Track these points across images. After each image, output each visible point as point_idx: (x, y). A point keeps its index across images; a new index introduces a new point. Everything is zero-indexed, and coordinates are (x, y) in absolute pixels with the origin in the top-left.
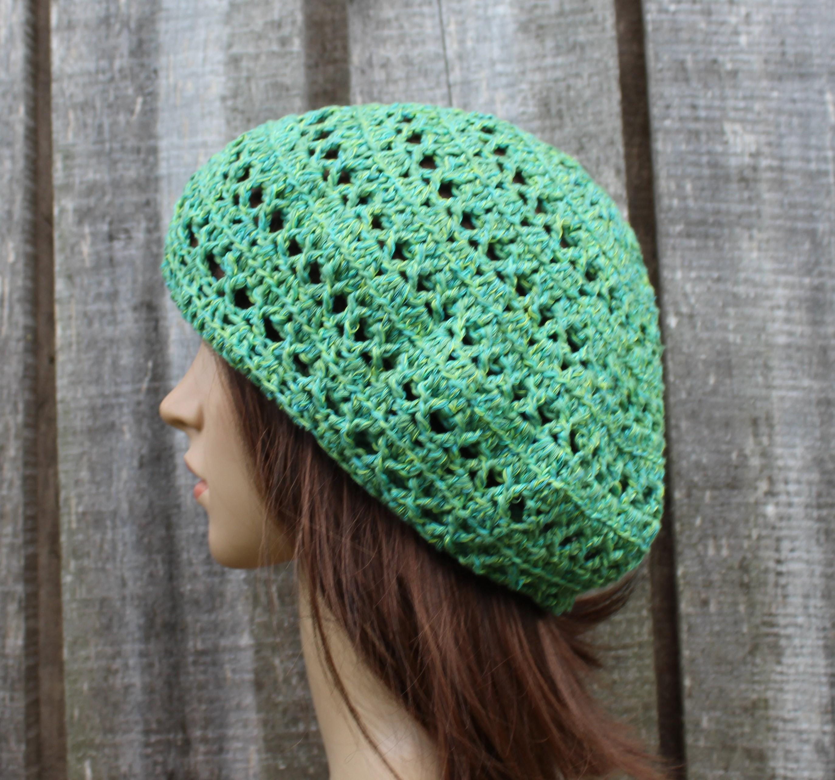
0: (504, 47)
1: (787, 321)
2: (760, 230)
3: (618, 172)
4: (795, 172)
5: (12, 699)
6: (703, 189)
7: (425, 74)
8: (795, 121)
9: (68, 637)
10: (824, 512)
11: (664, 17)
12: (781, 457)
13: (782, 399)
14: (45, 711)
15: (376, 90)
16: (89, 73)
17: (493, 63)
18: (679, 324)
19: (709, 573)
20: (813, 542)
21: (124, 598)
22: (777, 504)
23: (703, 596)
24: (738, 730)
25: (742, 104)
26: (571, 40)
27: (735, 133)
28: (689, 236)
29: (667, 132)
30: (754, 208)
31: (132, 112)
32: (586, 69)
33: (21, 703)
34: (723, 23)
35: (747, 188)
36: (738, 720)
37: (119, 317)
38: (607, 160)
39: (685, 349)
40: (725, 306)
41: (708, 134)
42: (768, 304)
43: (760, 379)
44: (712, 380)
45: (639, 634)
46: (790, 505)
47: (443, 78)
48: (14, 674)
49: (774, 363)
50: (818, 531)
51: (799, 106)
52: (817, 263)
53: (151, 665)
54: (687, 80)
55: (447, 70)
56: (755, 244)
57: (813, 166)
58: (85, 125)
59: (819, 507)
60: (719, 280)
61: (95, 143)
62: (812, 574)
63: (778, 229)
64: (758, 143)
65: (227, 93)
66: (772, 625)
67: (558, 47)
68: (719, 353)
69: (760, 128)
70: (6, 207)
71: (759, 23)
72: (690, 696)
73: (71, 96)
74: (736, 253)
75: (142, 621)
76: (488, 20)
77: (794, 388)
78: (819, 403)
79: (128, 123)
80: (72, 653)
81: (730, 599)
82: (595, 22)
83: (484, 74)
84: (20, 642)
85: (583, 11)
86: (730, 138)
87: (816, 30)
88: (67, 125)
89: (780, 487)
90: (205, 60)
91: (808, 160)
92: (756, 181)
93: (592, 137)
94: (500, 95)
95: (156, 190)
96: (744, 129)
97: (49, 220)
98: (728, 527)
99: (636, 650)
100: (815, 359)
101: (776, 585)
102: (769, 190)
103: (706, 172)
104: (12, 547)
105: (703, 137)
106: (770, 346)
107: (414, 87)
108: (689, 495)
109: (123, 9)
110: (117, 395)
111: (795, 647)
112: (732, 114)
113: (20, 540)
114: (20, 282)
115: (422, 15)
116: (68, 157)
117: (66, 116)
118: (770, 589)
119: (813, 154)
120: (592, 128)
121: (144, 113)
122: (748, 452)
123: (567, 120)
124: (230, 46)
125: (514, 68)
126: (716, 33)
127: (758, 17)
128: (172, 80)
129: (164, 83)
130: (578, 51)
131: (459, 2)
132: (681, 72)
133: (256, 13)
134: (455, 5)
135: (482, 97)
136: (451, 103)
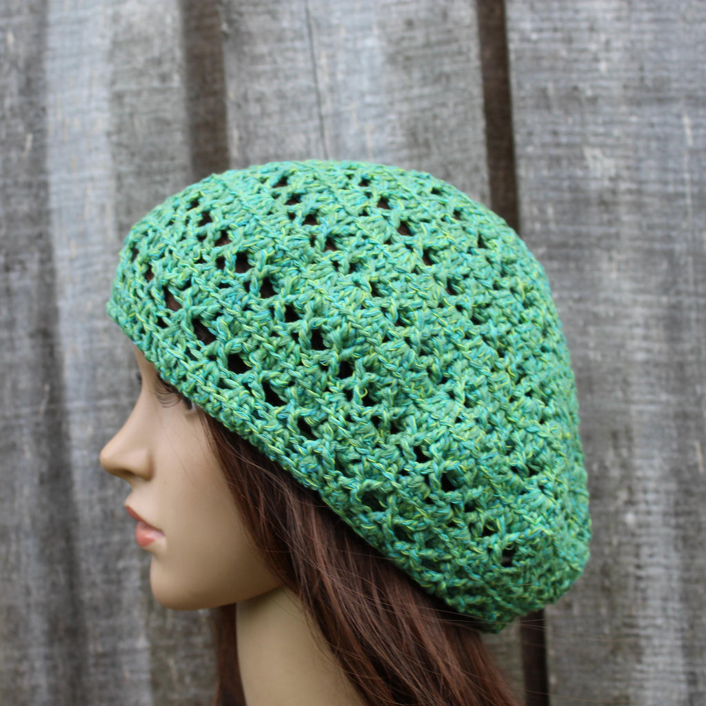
0: (373, 79)
1: (646, 338)
2: (619, 251)
3: (483, 197)
4: (653, 195)
6: (564, 213)
7: (298, 106)
8: (654, 145)
10: (682, 520)
11: (526, 46)
12: (640, 468)
13: (641, 413)
15: (251, 124)
17: (362, 95)
20: (671, 548)
21: (28, 606)
22: (636, 513)
23: (567, 599)
25: (601, 130)
26: (437, 71)
27: (595, 158)
28: (551, 258)
29: (530, 158)
30: (613, 230)
31: (22, 148)
32: (452, 99)
34: (584, 50)
35: (607, 211)
37: (18, 343)
38: (473, 185)
40: (586, 324)
41: (569, 159)
42: (627, 322)
43: (619, 394)
45: (508, 635)
46: (649, 513)
47: (315, 110)
49: (633, 379)
50: (676, 538)
51: (658, 130)
52: (675, 283)
53: (55, 667)
54: (548, 107)
55: (319, 103)
56: (614, 265)
57: (671, 189)
59: (677, 515)
60: (580, 300)
62: (670, 579)
63: (637, 250)
64: (617, 167)
65: (111, 129)
66: (632, 626)
67: (424, 78)
68: (580, 370)
69: (619, 152)
71: (618, 49)
72: (556, 692)
74: (597, 274)
75: (46, 626)
76: (357, 53)
77: (652, 402)
78: (677, 416)
79: (20, 160)
81: (592, 602)
82: (460, 53)
83: (355, 105)
85: (448, 42)
86: (590, 162)
87: (675, 55)
89: (640, 496)
90: (90, 97)
91: (665, 183)
92: (615, 204)
93: (457, 164)
94: (370, 125)
95: (48, 223)
96: (604, 154)
100: (672, 374)
101: (636, 589)
102: (628, 213)
103: (567, 196)
105: (564, 163)
106: (629, 363)
107: (288, 119)
109: (12, 50)
110: (17, 417)
111: (654, 647)
112: (592, 139)
115: (295, 50)
118: (631, 594)
119: (670, 177)
120: (458, 156)
121: (34, 149)
122: (608, 463)
123: (434, 148)
124: (113, 83)
125: (382, 99)
126: (576, 61)
127: (617, 44)
128: (59, 117)
129: (53, 120)
130: (444, 81)
131: (330, 35)
132: (543, 100)
133: (137, 50)
134: (325, 39)
135: (353, 128)
136: (322, 135)
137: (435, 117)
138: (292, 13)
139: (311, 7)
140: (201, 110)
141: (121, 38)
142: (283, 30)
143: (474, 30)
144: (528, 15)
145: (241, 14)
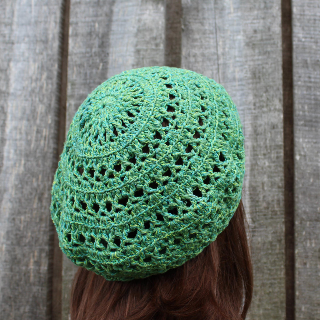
0: (240, 51)
3: (280, 100)
5: (42, 290)
6: (311, 108)
7: (209, 60)
9: (64, 267)
11: (300, 43)
14: (54, 294)
15: (191, 65)
16: (83, 53)
17: (235, 57)
18: (300, 159)
19: (307, 253)
23: (305, 261)
24: (315, 312)
26: (265, 50)
28: (305, 126)
29: (299, 86)
31: (98, 69)
32: (270, 61)
33: (45, 291)
36: (315, 308)
38: (276, 96)
39: (302, 168)
40: (318, 152)
41: (314, 88)
44: (311, 180)
45: (280, 274)
47: (216, 62)
48: (43, 280)
54: (307, 67)
55: (218, 59)
58: (80, 73)
60: (316, 143)
61: (84, 80)
65: (134, 63)
67: (260, 52)
68: (315, 170)
70: (49, 102)
72: (298, 299)
73: (76, 61)
76: (234, 41)
79: (96, 73)
80: (66, 273)
81: (314, 263)
82: (274, 44)
83: (232, 61)
84: (46, 268)
85: (270, 40)
88: (73, 72)
90: (127, 50)
93: (271, 87)
94: (237, 69)
97: (65, 108)
98: (315, 236)
99: (279, 280)
103: (313, 102)
104: (45, 232)
105: (313, 89)
107: (205, 64)
108: (301, 223)
109: (97, 30)
113: (48, 229)
114: (52, 131)
115: (210, 38)
116: (73, 84)
117: (73, 69)
120: (271, 84)
121: (103, 69)
123: (262, 80)
124: (136, 45)
125: (243, 59)
128: (114, 58)
129: (111, 58)
130: (267, 54)
131: (224, 33)
132: (305, 64)
133: (147, 34)
134: (222, 35)
135: (231, 70)
136: (218, 72)
137: (263, 68)
138: (209, 24)
139: (217, 22)
140: (170, 60)
141: (141, 28)
142: (206, 30)
143: (280, 36)
144: (301, 32)
145: (189, 22)
